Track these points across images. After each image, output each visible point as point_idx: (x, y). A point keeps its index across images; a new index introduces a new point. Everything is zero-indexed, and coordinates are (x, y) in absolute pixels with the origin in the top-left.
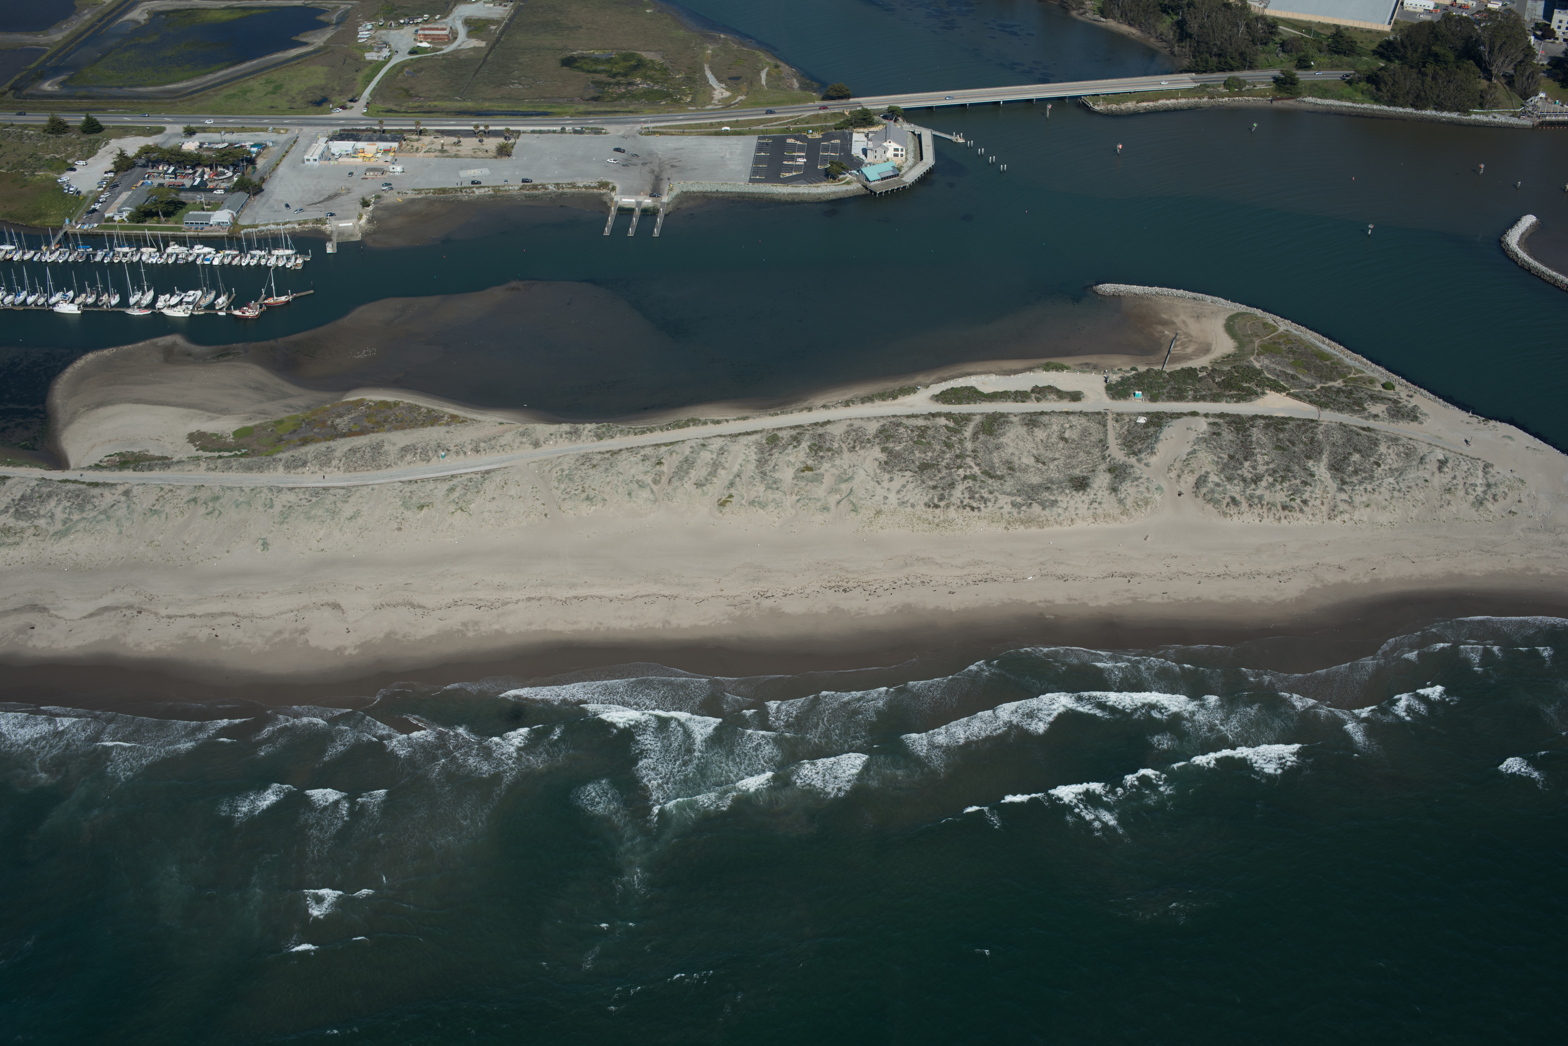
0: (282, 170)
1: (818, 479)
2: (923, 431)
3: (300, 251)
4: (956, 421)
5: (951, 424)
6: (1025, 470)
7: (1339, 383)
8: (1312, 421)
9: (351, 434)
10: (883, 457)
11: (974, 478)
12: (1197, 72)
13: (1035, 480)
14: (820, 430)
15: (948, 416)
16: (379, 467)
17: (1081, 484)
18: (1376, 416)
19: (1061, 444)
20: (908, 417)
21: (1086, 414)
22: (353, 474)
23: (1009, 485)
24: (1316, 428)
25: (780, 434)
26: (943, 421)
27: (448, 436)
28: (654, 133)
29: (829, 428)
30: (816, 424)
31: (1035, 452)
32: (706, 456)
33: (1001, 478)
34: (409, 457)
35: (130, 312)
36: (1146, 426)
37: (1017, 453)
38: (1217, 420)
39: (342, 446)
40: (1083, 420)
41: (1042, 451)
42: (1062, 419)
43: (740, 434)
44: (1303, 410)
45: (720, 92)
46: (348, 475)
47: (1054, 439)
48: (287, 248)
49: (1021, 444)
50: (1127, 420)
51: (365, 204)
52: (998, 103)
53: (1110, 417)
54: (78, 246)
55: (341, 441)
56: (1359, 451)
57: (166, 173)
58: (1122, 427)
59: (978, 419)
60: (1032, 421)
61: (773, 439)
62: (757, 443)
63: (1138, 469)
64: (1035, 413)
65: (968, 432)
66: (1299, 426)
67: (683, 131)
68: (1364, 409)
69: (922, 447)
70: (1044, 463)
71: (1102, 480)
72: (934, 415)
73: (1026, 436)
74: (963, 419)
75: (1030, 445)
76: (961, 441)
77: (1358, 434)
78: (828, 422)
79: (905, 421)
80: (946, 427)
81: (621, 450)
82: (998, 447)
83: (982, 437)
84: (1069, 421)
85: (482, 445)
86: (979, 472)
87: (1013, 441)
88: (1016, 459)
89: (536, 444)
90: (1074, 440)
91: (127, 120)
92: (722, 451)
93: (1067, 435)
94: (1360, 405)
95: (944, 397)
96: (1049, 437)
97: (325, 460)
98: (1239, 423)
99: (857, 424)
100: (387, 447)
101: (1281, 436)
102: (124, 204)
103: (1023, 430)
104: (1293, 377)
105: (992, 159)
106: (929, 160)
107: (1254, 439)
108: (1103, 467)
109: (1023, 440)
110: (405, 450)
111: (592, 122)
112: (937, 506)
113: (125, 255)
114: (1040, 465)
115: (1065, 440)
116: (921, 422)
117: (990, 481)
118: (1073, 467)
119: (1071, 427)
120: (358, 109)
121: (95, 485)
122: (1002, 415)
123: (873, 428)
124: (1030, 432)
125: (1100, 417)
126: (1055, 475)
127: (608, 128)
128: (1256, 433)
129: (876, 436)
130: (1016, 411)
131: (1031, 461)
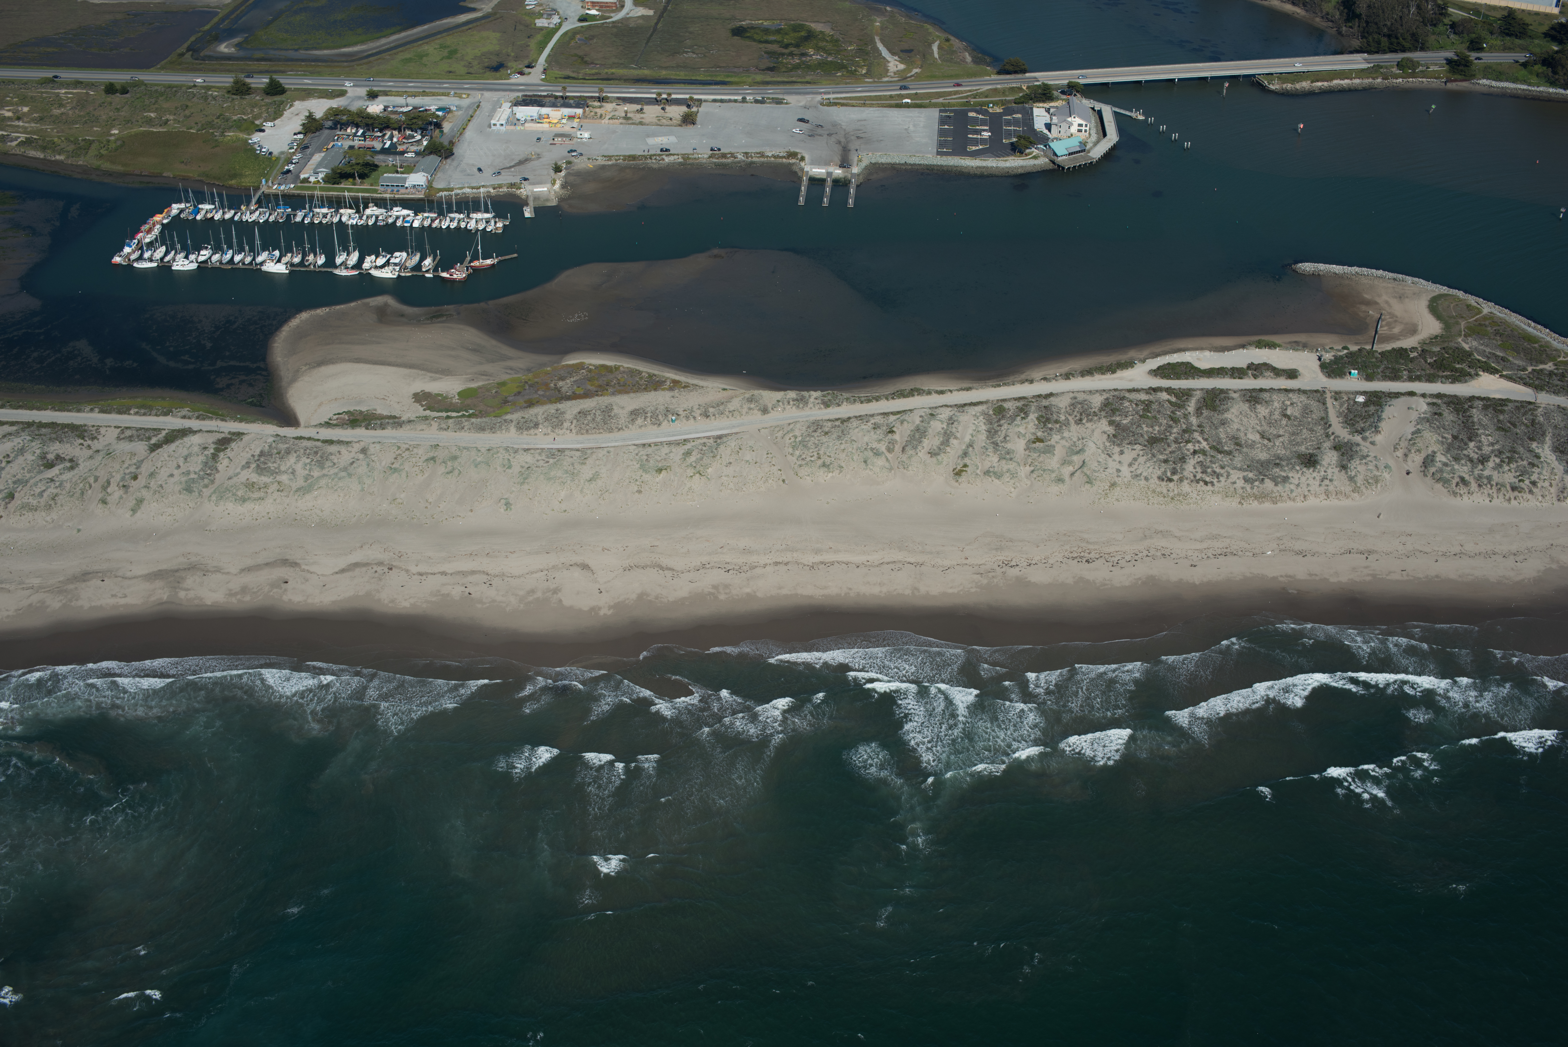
0: (469, 134)
1: (1050, 450)
2: (1148, 405)
3: (499, 215)
4: (1177, 396)
5: (1174, 399)
6: (1252, 445)
7: (1549, 366)
8: (1530, 403)
9: (574, 397)
10: (1111, 430)
11: (1203, 452)
12: (1369, 52)
13: (1263, 456)
14: (1045, 403)
15: (1169, 390)
16: (611, 430)
17: (1310, 461)
19: (1284, 422)
20: (1129, 391)
21: (1304, 392)
22: (586, 437)
23: (1238, 460)
24: (1535, 410)
25: (1006, 405)
26: (1164, 396)
27: (674, 401)
28: (835, 104)
29: (1052, 400)
30: (1039, 396)
31: (1259, 428)
32: (937, 426)
33: (1229, 453)
34: (639, 421)
35: (337, 272)
36: (1365, 404)
37: (1242, 429)
38: (1435, 401)
39: (571, 408)
40: (1303, 398)
41: (1266, 428)
42: (1282, 397)
43: (965, 405)
44: (1519, 392)
45: (894, 65)
46: (580, 437)
47: (1277, 416)
48: (487, 211)
49: (1245, 420)
50: (1346, 398)
51: (557, 169)
52: (1173, 80)
53: (1328, 395)
54: (278, 205)
55: (569, 403)
57: (355, 135)
58: (1341, 405)
59: (1198, 395)
60: (1253, 397)
61: (999, 410)
62: (984, 413)
63: (1365, 447)
64: (1254, 390)
65: (1191, 407)
66: (1517, 408)
67: (864, 102)
69: (1149, 421)
70: (1269, 440)
71: (1330, 458)
72: (1155, 390)
73: (1249, 412)
74: (1185, 394)
75: (1253, 422)
76: (1186, 416)
78: (1051, 395)
79: (1127, 395)
80: (1169, 401)
81: (849, 418)
82: (1223, 423)
83: (1206, 412)
84: (1290, 399)
85: (711, 410)
86: (1207, 447)
87: (1237, 417)
88: (1242, 435)
89: (765, 411)
90: (1296, 418)
91: (308, 82)
92: (951, 421)
93: (1289, 412)
95: (1161, 372)
96: (1271, 413)
97: (556, 422)
98: (1458, 404)
99: (1081, 397)
100: (616, 410)
101: (1501, 417)
102: (320, 165)
103: (1245, 407)
104: (1503, 359)
105: (1175, 136)
106: (1113, 137)
107: (1476, 420)
108: (1327, 444)
109: (1246, 416)
110: (635, 414)
111: (771, 92)
112: (1170, 480)
113: (325, 216)
114: (1266, 442)
115: (1288, 417)
116: (1143, 397)
117: (1220, 456)
118: (1298, 444)
119: (1292, 404)
120: (536, 76)
121: (330, 442)
122: (1222, 391)
123: (1097, 401)
124: (1253, 409)
125: (1319, 395)
126: (1282, 452)
127: (789, 98)
128: (1476, 414)
129: (1101, 410)
130: (1235, 387)
131: (1256, 437)
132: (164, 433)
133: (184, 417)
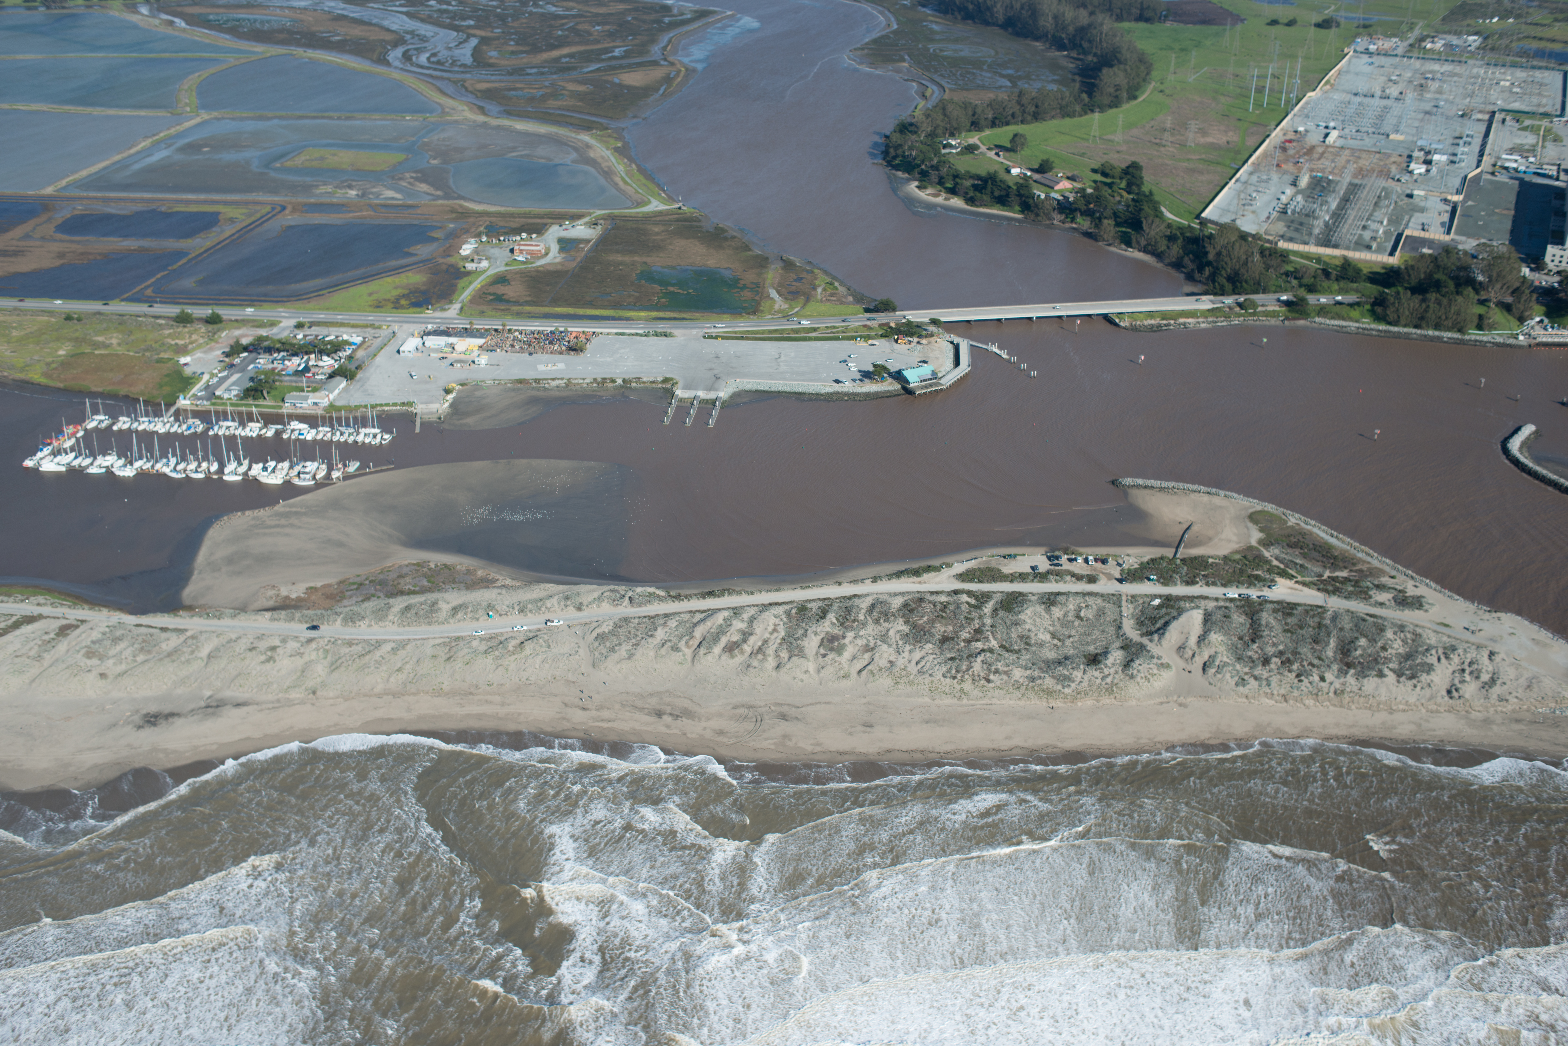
0: (378, 359)
1: (842, 648)
2: (945, 607)
3: (385, 430)
4: (977, 598)
5: (972, 601)
6: (1041, 645)
7: (1345, 573)
8: (1321, 607)
9: (409, 592)
10: (906, 629)
11: (991, 651)
12: (1215, 294)
13: (1051, 655)
14: (848, 603)
15: (969, 593)
16: (430, 624)
17: (1094, 660)
18: (1382, 604)
19: (1077, 623)
20: (932, 593)
21: (1102, 596)
22: (407, 628)
23: (1025, 659)
24: (1323, 613)
25: (809, 606)
26: (965, 598)
27: (499, 597)
28: (716, 338)
29: (856, 601)
30: (844, 597)
31: (1051, 629)
32: (738, 625)
33: (1017, 652)
34: (460, 615)
35: (225, 478)
36: (1159, 607)
37: (1033, 629)
38: (1228, 604)
39: (399, 603)
40: (1099, 601)
41: (1058, 628)
42: (1079, 600)
43: (770, 604)
44: (1311, 596)
45: (779, 304)
46: (401, 629)
47: (1071, 617)
48: (374, 427)
49: (1038, 620)
50: (1141, 601)
51: (449, 391)
53: (1124, 598)
54: (187, 418)
55: (400, 599)
56: (1366, 636)
57: (274, 359)
58: (1136, 608)
59: (998, 597)
60: (1050, 600)
61: (802, 609)
62: (787, 613)
63: (1151, 648)
64: (1052, 593)
65: (988, 608)
66: (1307, 612)
67: (742, 336)
68: (1370, 597)
69: (943, 621)
70: (1059, 640)
71: (1115, 657)
72: (956, 592)
73: (1043, 613)
74: (985, 597)
75: (1047, 622)
76: (981, 617)
77: (1364, 620)
78: (855, 596)
79: (928, 597)
80: (967, 603)
81: (658, 615)
82: (1016, 623)
83: (1001, 613)
84: (1085, 602)
85: (530, 606)
86: (996, 646)
87: (1031, 617)
88: (1032, 635)
89: (580, 608)
90: (1088, 619)
91: (248, 313)
92: (754, 619)
93: (1082, 614)
94: (1366, 593)
95: (966, 576)
96: (1066, 615)
97: (380, 615)
98: (1249, 607)
99: (883, 598)
100: (440, 605)
101: (1289, 620)
102: (233, 384)
103: (1040, 609)
104: (1301, 566)
105: (1023, 366)
106: (965, 367)
107: (1263, 622)
108: (1116, 644)
109: (1040, 616)
110: (457, 609)
111: (661, 327)
112: (954, 678)
113: (228, 428)
114: (1056, 642)
115: (1081, 618)
116: (943, 598)
117: (1007, 655)
118: (1088, 644)
119: (1087, 606)
120: (453, 310)
122: (1021, 594)
123: (897, 602)
124: (1048, 610)
125: (1115, 599)
126: (1070, 651)
127: (676, 332)
128: (1266, 617)
129: (900, 610)
130: (1035, 591)
131: (1047, 637)
132: (14, 619)
133: (38, 604)
